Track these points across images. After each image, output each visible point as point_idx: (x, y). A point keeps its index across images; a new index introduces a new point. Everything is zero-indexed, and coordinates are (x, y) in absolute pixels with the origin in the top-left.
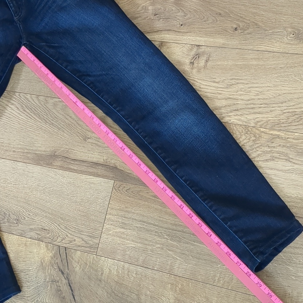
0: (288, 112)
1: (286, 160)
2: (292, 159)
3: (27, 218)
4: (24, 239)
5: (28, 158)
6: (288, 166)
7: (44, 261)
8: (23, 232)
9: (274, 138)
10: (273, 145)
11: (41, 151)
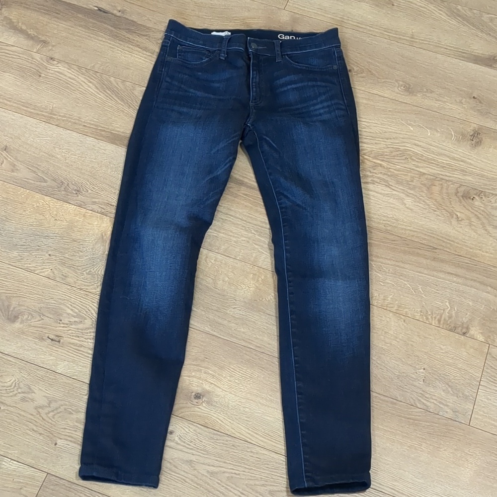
0: (392, 148)
1: (386, 185)
2: (392, 186)
3: (90, 191)
4: (84, 210)
5: (102, 136)
6: (388, 191)
7: (105, 234)
8: (83, 203)
9: (375, 166)
10: (375, 171)
11: (119, 131)
